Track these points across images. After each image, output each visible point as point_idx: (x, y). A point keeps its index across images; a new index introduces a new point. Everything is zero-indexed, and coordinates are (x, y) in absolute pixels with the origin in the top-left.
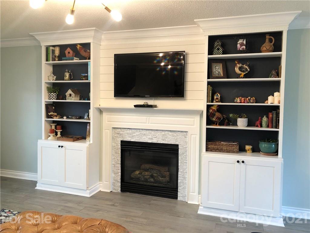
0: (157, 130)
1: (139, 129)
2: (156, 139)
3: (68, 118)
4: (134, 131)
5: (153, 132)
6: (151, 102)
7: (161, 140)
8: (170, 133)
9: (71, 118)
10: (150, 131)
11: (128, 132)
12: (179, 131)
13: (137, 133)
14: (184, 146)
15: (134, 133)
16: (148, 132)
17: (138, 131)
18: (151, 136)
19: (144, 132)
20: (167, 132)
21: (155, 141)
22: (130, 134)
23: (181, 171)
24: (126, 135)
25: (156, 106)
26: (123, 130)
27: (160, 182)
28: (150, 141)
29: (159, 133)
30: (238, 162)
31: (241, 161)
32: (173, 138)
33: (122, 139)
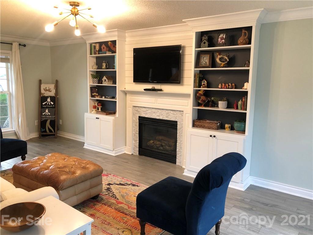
0: (163, 109)
1: (151, 108)
2: (162, 116)
3: (105, 97)
4: (147, 109)
5: (160, 111)
6: (157, 87)
7: (165, 117)
8: (172, 112)
9: (107, 98)
10: (158, 110)
11: (143, 110)
12: (178, 111)
13: (149, 111)
14: (181, 123)
15: (148, 111)
16: (156, 110)
17: (150, 109)
18: (159, 114)
19: (154, 110)
20: (169, 111)
21: (161, 118)
22: (145, 112)
23: (179, 142)
24: (142, 112)
25: (161, 90)
26: (140, 108)
27: (167, 151)
28: (158, 118)
29: (164, 112)
30: (211, 136)
31: (213, 136)
32: (174, 116)
33: (139, 115)
